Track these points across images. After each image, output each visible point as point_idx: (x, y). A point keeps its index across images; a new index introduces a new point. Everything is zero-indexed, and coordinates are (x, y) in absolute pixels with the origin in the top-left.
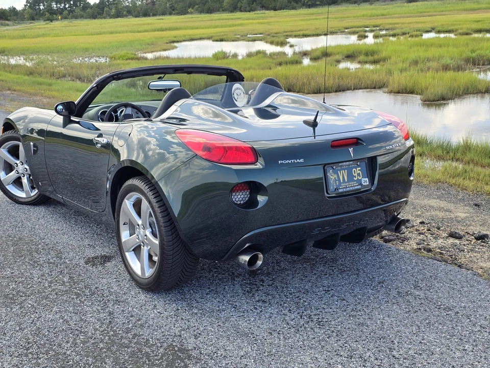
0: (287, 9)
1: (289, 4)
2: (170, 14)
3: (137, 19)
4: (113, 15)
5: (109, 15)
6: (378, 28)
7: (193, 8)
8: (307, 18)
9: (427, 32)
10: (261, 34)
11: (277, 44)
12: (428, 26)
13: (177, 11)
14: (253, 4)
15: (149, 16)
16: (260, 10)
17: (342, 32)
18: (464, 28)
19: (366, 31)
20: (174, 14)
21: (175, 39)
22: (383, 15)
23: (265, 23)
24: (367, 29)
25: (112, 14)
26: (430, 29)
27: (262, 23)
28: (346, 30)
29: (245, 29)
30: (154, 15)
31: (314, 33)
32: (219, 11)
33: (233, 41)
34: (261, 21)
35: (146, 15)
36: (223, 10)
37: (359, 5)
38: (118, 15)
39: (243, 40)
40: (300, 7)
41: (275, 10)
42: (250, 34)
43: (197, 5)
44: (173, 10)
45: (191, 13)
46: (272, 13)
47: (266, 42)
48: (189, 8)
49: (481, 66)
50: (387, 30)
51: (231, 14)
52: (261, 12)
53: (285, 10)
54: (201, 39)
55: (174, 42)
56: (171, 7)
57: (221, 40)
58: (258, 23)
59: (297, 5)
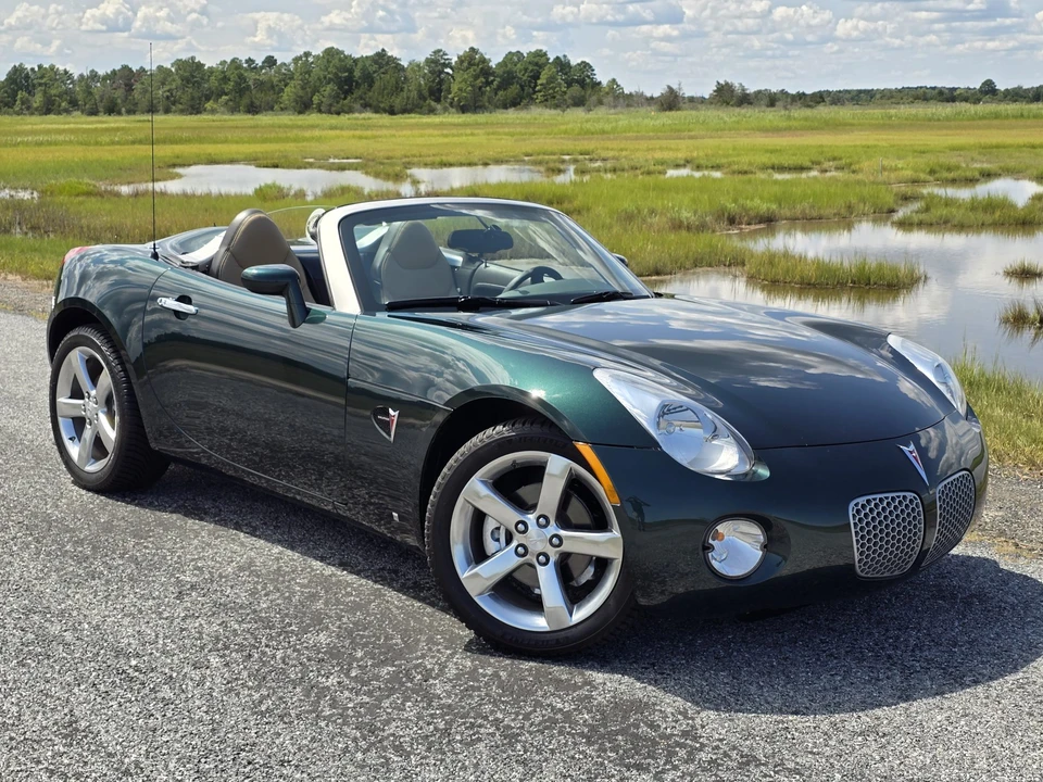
0: (416, 112)
1: (421, 102)
2: (167, 111)
3: (93, 118)
4: (36, 109)
5: (28, 108)
6: (587, 157)
7: (216, 101)
8: (455, 131)
9: (677, 166)
10: (356, 158)
11: (387, 177)
12: (681, 155)
13: (180, 106)
14: (345, 98)
15: (119, 113)
16: (360, 112)
17: (519, 161)
18: (744, 161)
19: (563, 161)
20: (175, 112)
21: (179, 161)
22: (603, 132)
23: (366, 138)
24: (567, 157)
25: (35, 105)
26: (682, 162)
27: (361, 138)
28: (526, 158)
29: (324, 148)
30: (130, 112)
31: (463, 160)
32: (272, 109)
33: (300, 168)
34: (358, 133)
35: (112, 109)
36: (282, 109)
37: (564, 111)
38: (48, 108)
39: (320, 167)
40: (445, 110)
41: (392, 112)
42: (335, 157)
43: (226, 94)
44: (174, 103)
45: (213, 111)
46: (385, 119)
47: (367, 173)
48: (208, 99)
49: (743, 226)
50: (604, 160)
51: (301, 117)
52: (363, 115)
53: (413, 115)
54: (232, 161)
55: (174, 166)
56: (168, 97)
57: (276, 166)
58: (354, 136)
59: (439, 107)
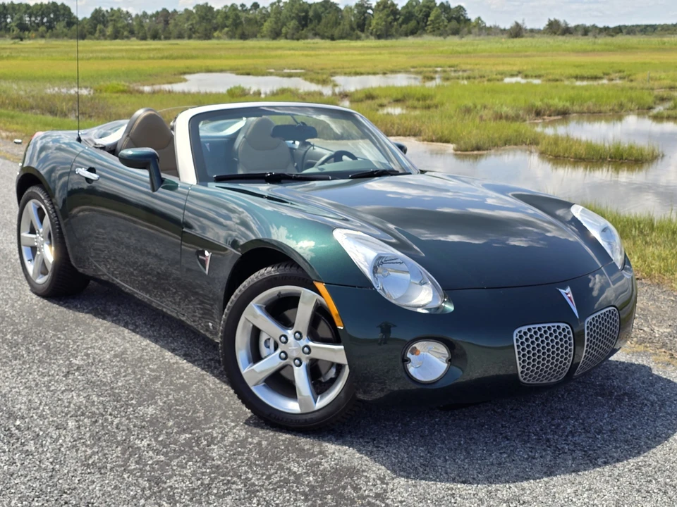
0: (347, 39)
1: (352, 32)
2: (190, 37)
4: (109, 36)
5: (104, 35)
6: (453, 69)
7: (221, 31)
8: (368, 52)
9: (512, 76)
10: (302, 69)
11: (318, 82)
12: (516, 68)
13: (198, 35)
14: (302, 30)
15: (160, 39)
16: (312, 39)
17: (407, 71)
18: (557, 73)
19: (436, 72)
20: (195, 38)
21: (187, 70)
22: (467, 52)
24: (439, 69)
25: (108, 34)
26: (516, 73)
27: (307, 56)
28: (412, 70)
29: (282, 62)
30: (167, 38)
31: (370, 70)
32: (255, 36)
33: (263, 75)
34: (305, 52)
35: (155, 37)
36: (262, 37)
37: (445, 38)
38: (116, 35)
39: (277, 75)
40: (367, 37)
41: (333, 38)
42: (289, 68)
43: (227, 27)
44: (194, 33)
45: (219, 38)
46: (328, 43)
47: (306, 79)
48: (215, 29)
49: (546, 117)
50: (464, 71)
52: (313, 41)
53: (345, 41)
54: (221, 71)
56: (191, 29)
57: (248, 74)
58: (303, 55)
59: (363, 35)
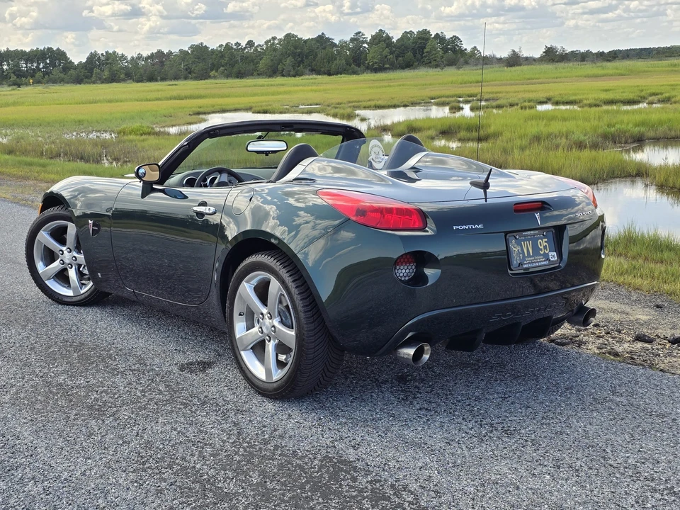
0: (345, 73)
2: (186, 78)
3: (139, 84)
4: (105, 79)
5: (100, 79)
7: (217, 71)
9: (542, 103)
10: (317, 104)
11: (342, 117)
12: (542, 95)
13: (194, 75)
14: (299, 66)
15: (156, 81)
16: (309, 75)
17: (427, 103)
18: (590, 97)
19: (459, 102)
20: (191, 78)
21: (201, 110)
23: (320, 91)
25: (104, 77)
26: (545, 100)
27: (316, 91)
29: (293, 99)
30: (163, 79)
31: (390, 104)
32: (252, 75)
33: (281, 112)
34: (314, 88)
35: (152, 79)
36: (258, 74)
37: (442, 69)
38: (113, 79)
39: (295, 112)
40: (364, 72)
41: (329, 74)
43: (223, 66)
44: (190, 73)
45: (215, 77)
46: (325, 78)
47: (327, 114)
48: (212, 70)
50: (486, 100)
51: (270, 79)
52: (311, 77)
53: (343, 75)
54: (236, 110)
55: (199, 113)
56: (186, 69)
57: (265, 112)
58: (311, 90)
59: (359, 69)
